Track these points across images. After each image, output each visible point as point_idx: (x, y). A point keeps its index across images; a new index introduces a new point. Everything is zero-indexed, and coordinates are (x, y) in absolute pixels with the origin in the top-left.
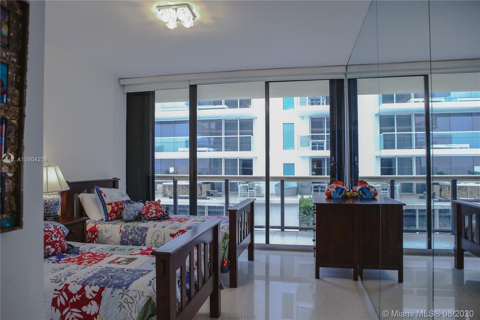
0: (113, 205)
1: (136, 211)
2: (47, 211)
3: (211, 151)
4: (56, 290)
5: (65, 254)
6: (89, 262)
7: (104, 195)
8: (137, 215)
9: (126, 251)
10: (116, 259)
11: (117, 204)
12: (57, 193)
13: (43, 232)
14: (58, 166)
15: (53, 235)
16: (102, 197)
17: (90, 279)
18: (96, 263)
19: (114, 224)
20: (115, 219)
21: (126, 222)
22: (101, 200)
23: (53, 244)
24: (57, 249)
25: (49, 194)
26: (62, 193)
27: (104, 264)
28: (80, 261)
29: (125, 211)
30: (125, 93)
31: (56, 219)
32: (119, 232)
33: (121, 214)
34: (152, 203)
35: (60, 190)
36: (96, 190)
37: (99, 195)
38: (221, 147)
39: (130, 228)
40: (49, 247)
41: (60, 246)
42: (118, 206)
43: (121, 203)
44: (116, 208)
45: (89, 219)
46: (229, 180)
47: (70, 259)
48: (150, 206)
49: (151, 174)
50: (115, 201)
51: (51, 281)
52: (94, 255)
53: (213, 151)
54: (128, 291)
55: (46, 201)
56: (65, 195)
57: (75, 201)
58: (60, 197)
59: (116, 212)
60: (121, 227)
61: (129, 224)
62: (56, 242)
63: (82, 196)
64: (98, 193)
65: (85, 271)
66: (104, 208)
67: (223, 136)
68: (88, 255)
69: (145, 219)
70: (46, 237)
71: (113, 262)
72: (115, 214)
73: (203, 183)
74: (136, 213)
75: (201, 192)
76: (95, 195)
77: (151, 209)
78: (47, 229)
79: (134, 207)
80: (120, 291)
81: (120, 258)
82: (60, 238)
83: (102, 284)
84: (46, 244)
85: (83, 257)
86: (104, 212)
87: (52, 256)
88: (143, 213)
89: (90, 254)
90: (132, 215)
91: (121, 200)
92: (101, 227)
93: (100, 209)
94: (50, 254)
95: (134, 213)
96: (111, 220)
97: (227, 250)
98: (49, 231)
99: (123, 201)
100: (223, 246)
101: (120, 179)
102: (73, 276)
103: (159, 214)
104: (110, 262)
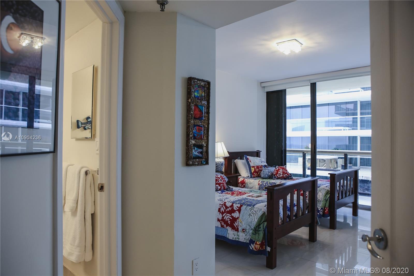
0: (256, 168)
1: (270, 172)
2: (217, 168)
3: (347, 130)
4: (220, 204)
5: (225, 191)
6: (237, 195)
7: (250, 161)
8: (270, 175)
9: (258, 192)
10: (251, 195)
11: (258, 167)
12: (222, 158)
13: (215, 178)
14: (223, 142)
15: (219, 180)
16: (249, 162)
17: (236, 201)
18: (240, 196)
19: (255, 180)
20: (257, 177)
21: (263, 179)
22: (248, 164)
23: (219, 184)
24: (221, 187)
25: (218, 158)
26: (225, 158)
27: (244, 196)
28: (233, 194)
29: (262, 172)
30: (265, 92)
31: (222, 173)
32: (258, 184)
33: (260, 174)
34: (280, 167)
35: (224, 156)
36: (245, 157)
37: (246, 161)
38: (357, 126)
39: (265, 183)
40: (218, 185)
41: (223, 186)
42: (258, 169)
43: (260, 167)
44: (257, 169)
45: (241, 176)
46: (348, 154)
47: (227, 193)
48: (279, 169)
49: (283, 149)
50: (257, 165)
51: (218, 200)
52: (240, 193)
53: (349, 130)
54: (254, 208)
55: (216, 162)
56: (227, 159)
57: (232, 164)
58: (224, 161)
59: (257, 172)
60: (259, 181)
61: (264, 180)
62: (221, 183)
63: (237, 161)
64: (246, 159)
65: (234, 198)
66: (249, 169)
67: (359, 116)
68: (237, 192)
69: (275, 178)
70: (216, 180)
71: (249, 196)
72: (256, 174)
73: (339, 158)
74: (270, 173)
75: (337, 166)
76: (244, 161)
77: (279, 171)
78: (217, 176)
79: (269, 170)
80: (250, 207)
81: (253, 195)
82: (223, 182)
83: (242, 203)
84: (216, 184)
85: (234, 193)
86: (250, 172)
87: (219, 191)
88: (274, 174)
89: (238, 192)
90: (267, 174)
91: (261, 165)
92: (247, 181)
93: (247, 170)
94: (218, 189)
95: (268, 173)
96: (254, 177)
97: (328, 202)
98: (217, 177)
99: (262, 166)
100: (325, 199)
101: (261, 151)
102: (228, 199)
103: (285, 175)
104: (248, 196)
